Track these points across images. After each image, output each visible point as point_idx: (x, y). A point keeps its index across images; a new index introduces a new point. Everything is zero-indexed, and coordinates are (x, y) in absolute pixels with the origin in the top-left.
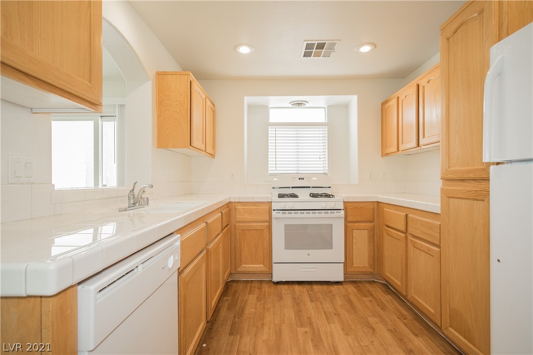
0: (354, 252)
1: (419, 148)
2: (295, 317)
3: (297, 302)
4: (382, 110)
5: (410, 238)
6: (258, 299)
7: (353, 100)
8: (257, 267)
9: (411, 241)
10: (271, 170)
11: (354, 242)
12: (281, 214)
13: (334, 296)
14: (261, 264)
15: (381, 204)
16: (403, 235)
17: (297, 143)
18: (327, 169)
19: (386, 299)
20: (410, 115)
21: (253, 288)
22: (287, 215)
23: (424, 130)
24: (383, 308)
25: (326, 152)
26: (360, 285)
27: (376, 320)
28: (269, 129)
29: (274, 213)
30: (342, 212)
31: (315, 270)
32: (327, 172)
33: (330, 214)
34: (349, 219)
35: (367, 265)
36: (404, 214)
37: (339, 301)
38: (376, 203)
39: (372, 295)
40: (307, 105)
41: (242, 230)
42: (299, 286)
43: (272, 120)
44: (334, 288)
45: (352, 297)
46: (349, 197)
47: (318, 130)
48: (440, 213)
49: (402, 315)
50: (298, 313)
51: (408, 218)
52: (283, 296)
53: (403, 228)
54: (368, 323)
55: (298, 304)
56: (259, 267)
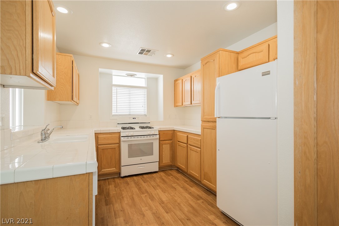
0: (163, 155)
1: (192, 105)
2: (139, 191)
3: (137, 184)
4: (175, 83)
5: (189, 146)
6: (115, 187)
7: (161, 77)
8: (111, 170)
9: (190, 147)
10: (114, 112)
11: (163, 150)
12: (126, 139)
13: (155, 178)
14: (114, 168)
15: (176, 131)
16: (186, 145)
17: (129, 97)
18: (146, 112)
19: (179, 175)
20: (187, 86)
21: (110, 182)
22: (130, 139)
23: (194, 97)
24: (178, 179)
25: (145, 103)
26: (166, 172)
27: (176, 185)
28: (113, 88)
29: (122, 139)
30: (158, 136)
31: (144, 167)
32: (146, 114)
33: (152, 137)
34: (161, 139)
35: (169, 162)
36: (186, 135)
37: (158, 180)
38: (173, 131)
39: (172, 175)
40: (136, 76)
41: (102, 149)
42: (136, 177)
43: (114, 82)
44: (154, 175)
45: (163, 178)
46: (161, 128)
47: (142, 90)
48: (200, 134)
49: (186, 181)
50: (140, 189)
51: (188, 137)
52: (129, 183)
53: (186, 142)
54: (173, 186)
55: (138, 185)
56: (113, 170)
